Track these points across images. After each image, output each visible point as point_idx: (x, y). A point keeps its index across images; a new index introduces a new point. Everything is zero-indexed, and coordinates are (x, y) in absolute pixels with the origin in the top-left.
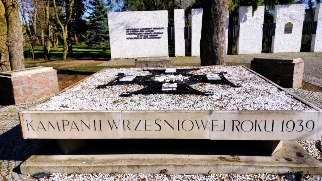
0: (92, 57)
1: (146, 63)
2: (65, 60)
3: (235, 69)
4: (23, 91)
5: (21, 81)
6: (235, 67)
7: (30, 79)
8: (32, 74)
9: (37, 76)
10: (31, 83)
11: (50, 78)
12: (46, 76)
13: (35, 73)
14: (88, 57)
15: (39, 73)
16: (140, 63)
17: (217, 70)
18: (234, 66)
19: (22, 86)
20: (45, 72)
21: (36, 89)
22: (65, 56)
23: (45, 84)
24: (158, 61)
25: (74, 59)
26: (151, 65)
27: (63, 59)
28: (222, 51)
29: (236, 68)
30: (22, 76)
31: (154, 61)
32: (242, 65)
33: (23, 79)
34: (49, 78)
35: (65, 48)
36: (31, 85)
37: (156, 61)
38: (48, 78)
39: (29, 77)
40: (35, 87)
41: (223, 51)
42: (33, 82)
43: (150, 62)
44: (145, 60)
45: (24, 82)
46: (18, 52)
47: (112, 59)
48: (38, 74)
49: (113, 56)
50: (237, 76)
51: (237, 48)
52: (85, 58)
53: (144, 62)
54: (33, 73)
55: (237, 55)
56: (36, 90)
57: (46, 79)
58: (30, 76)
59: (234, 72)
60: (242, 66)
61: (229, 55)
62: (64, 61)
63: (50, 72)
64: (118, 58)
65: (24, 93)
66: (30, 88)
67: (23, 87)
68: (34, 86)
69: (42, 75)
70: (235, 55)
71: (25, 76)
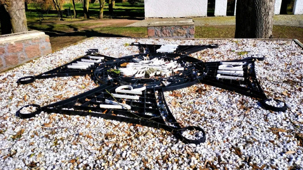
0: (129, 16)
1: (160, 28)
2: (102, 19)
3: (281, 50)
4: (6, 60)
5: (2, 49)
6: (283, 44)
7: (14, 47)
8: (16, 40)
9: (23, 44)
10: (15, 51)
11: (41, 46)
12: (35, 42)
13: (21, 40)
14: (125, 16)
15: (26, 39)
16: (154, 28)
17: (247, 50)
18: (282, 42)
19: (4, 55)
20: (34, 38)
21: (22, 58)
22: (102, 15)
23: (34, 53)
24: (177, 26)
25: (110, 18)
26: (167, 30)
27: (99, 18)
28: (268, 13)
29: (284, 47)
30: (3, 43)
31: (171, 26)
32: (296, 40)
33: (5, 47)
34: (40, 44)
35: (102, 6)
36: (16, 54)
37: (173, 26)
38: (38, 46)
39: (12, 45)
40: (21, 56)
41: (270, 13)
42: (18, 50)
43: (166, 26)
44: (160, 24)
45: (6, 50)
46: (17, 12)
47: (145, 19)
48: (24, 40)
49: (147, 15)
50: (281, 68)
51: (293, 6)
52: (122, 17)
53: (158, 26)
54: (18, 40)
55: (293, 15)
56: (22, 60)
57: (36, 47)
58: (13, 43)
59: (279, 55)
60: (296, 43)
61: (282, 15)
62: (100, 19)
63: (40, 38)
64: (152, 18)
65: (8, 63)
66: (14, 57)
67: (5, 57)
68: (20, 54)
69: (30, 42)
70: (289, 16)
71: (7, 43)
